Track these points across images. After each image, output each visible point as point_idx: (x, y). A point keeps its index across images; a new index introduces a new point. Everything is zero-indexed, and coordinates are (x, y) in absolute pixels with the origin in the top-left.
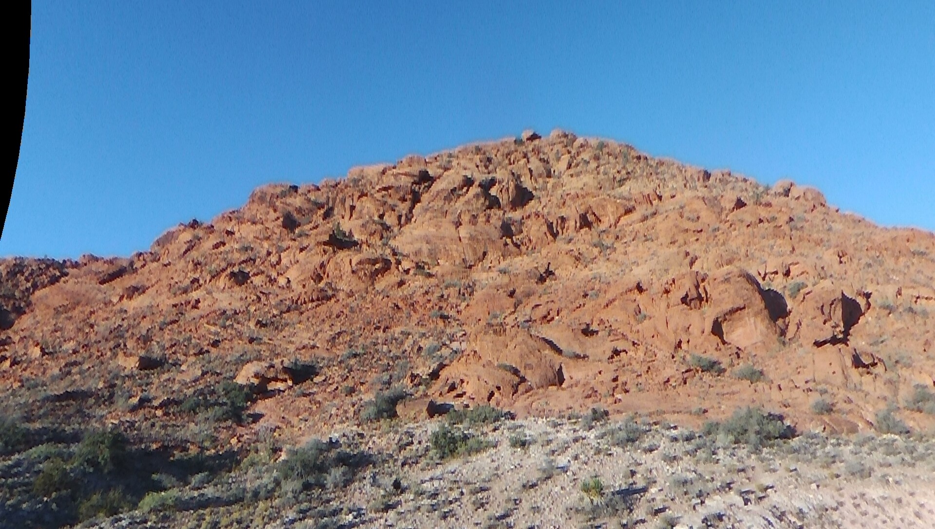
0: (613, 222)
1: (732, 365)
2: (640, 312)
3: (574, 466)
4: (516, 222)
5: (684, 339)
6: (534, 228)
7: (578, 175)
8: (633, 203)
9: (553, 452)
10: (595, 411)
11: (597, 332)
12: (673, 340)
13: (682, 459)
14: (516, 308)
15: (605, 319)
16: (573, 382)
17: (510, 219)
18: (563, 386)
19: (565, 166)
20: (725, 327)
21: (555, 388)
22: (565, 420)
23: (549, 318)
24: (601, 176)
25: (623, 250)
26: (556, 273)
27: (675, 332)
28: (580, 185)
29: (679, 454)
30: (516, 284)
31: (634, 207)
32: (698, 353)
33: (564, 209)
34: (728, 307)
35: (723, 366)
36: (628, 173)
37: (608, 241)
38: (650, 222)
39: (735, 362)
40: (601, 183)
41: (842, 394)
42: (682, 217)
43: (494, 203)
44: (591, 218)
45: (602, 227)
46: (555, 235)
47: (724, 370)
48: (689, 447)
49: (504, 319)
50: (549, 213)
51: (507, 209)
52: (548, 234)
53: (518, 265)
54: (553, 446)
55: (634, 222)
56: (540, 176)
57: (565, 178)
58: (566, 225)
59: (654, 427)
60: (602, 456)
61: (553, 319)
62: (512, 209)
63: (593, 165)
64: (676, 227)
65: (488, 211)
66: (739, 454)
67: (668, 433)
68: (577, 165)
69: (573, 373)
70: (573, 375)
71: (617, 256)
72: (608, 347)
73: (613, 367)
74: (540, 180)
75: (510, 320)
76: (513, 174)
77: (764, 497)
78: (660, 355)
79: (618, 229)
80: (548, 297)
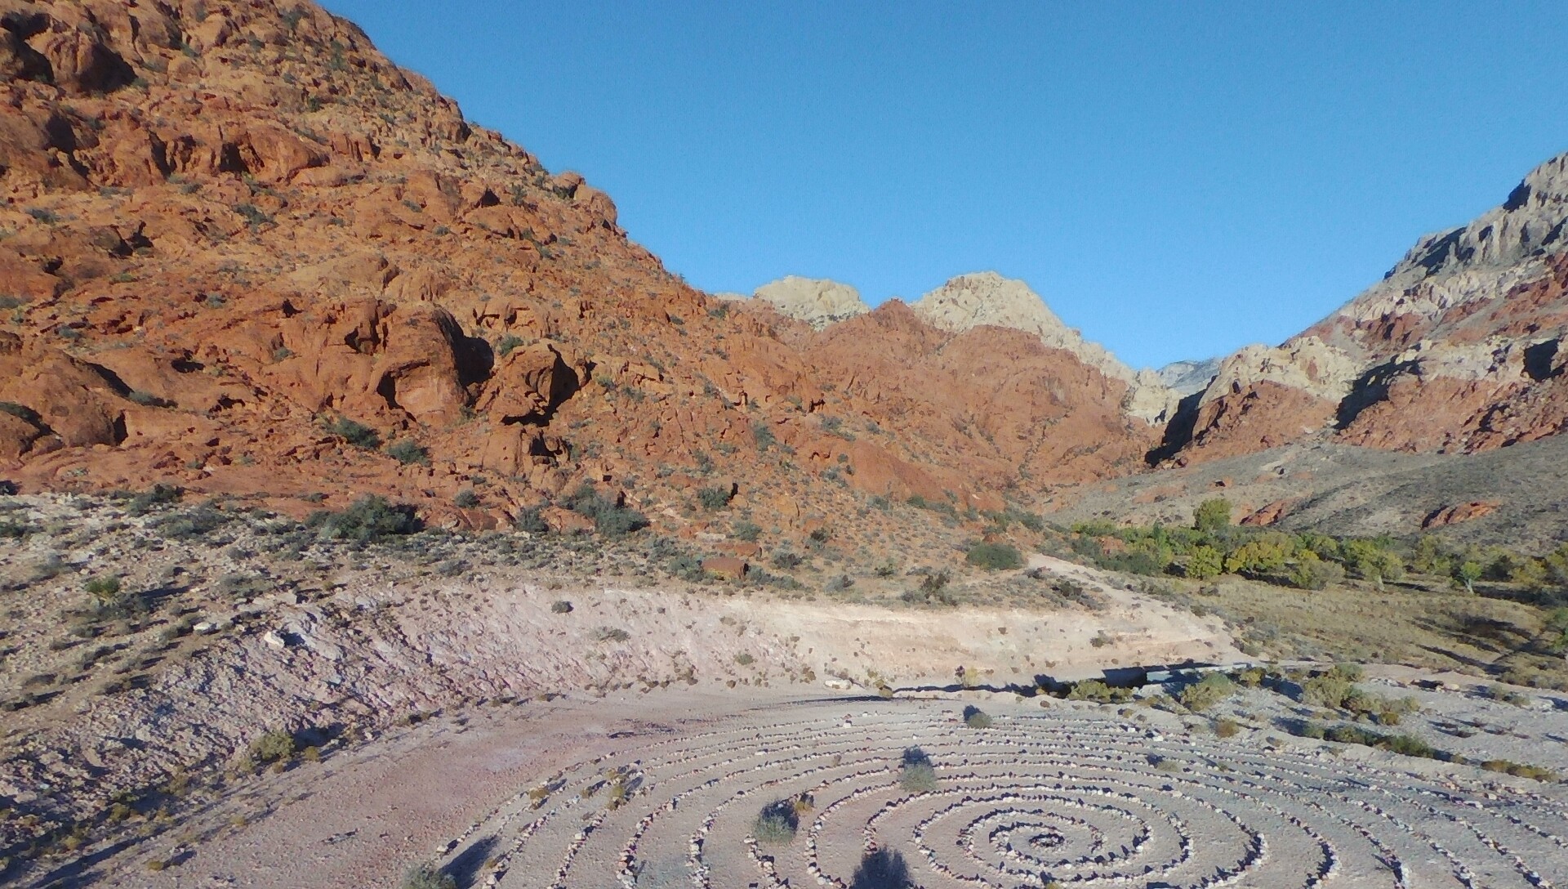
0: (284, 173)
1: (392, 437)
2: (281, 345)
3: (97, 562)
4: (85, 120)
5: (338, 392)
6: (124, 146)
7: (236, 62)
8: (327, 149)
9: (68, 544)
10: (159, 489)
11: (201, 367)
12: (320, 392)
13: (258, 555)
14: (57, 296)
15: (220, 345)
16: (140, 440)
17: (72, 112)
18: (123, 445)
19: (213, 40)
20: (399, 385)
21: (104, 448)
22: (106, 500)
23: (122, 325)
24: (280, 82)
25: (288, 231)
26: (154, 242)
27: (326, 383)
28: (236, 85)
29: (257, 548)
30: (65, 251)
31: (328, 160)
32: (351, 416)
33: (194, 124)
34: (405, 359)
35: (380, 437)
36: (333, 91)
37: (266, 207)
38: (346, 192)
39: (398, 433)
40: (279, 94)
41: (499, 484)
42: (398, 197)
43: (37, 68)
44: (244, 154)
45: (264, 177)
46: (167, 170)
47: (382, 443)
48: (276, 541)
49: (29, 312)
50: (161, 124)
51: (68, 89)
52: (152, 165)
53: (76, 212)
54: (70, 536)
55: (321, 184)
56: (155, 39)
57: (209, 62)
58: (193, 156)
59: (243, 515)
60: (144, 551)
61: (130, 328)
62: (78, 91)
63: (271, 53)
64: (385, 211)
65: (20, 83)
66: (336, 551)
67: (259, 523)
68: (240, 42)
69: (143, 426)
70: (143, 429)
71: (277, 238)
72: (213, 392)
73: (214, 424)
74: (155, 50)
75: (41, 317)
76: (92, 18)
77: (327, 596)
78: (295, 412)
79: (291, 188)
80: (128, 289)
